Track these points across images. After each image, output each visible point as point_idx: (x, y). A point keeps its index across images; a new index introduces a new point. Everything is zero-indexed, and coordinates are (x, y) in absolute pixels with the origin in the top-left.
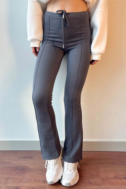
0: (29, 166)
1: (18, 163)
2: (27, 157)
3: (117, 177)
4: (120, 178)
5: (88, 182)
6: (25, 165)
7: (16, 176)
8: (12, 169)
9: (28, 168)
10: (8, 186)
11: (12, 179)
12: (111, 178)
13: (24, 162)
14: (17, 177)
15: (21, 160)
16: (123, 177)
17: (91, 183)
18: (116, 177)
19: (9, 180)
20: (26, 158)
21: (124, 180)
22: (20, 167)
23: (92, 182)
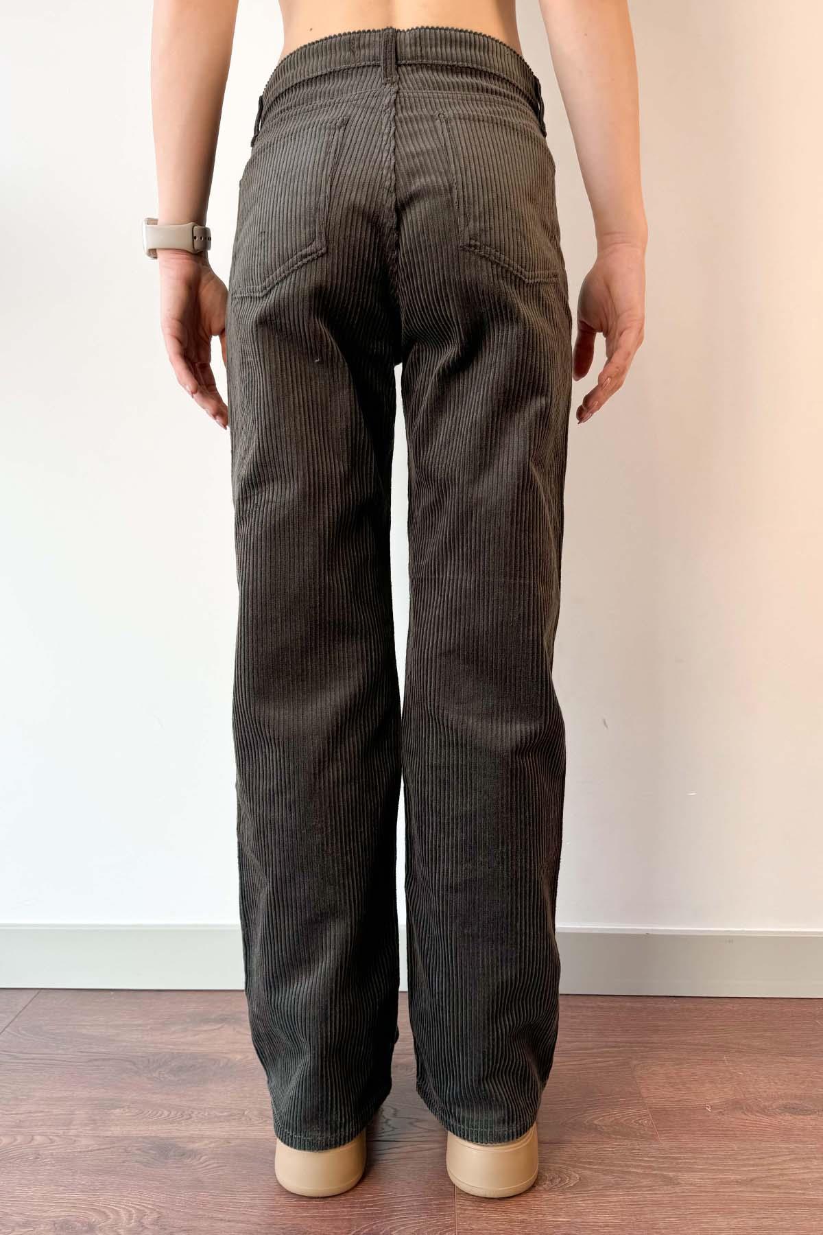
0: (230, 1056)
1: (162, 1043)
2: (213, 1017)
3: (748, 1105)
4: (764, 1109)
7: (154, 1093)
9: (221, 1065)
11: (129, 1107)
13: (198, 1037)
14: (159, 1098)
15: (177, 1028)
16: (781, 1102)
17: (594, 1128)
18: (736, 1105)
19: (118, 1110)
20: (207, 1021)
22: (175, 1056)
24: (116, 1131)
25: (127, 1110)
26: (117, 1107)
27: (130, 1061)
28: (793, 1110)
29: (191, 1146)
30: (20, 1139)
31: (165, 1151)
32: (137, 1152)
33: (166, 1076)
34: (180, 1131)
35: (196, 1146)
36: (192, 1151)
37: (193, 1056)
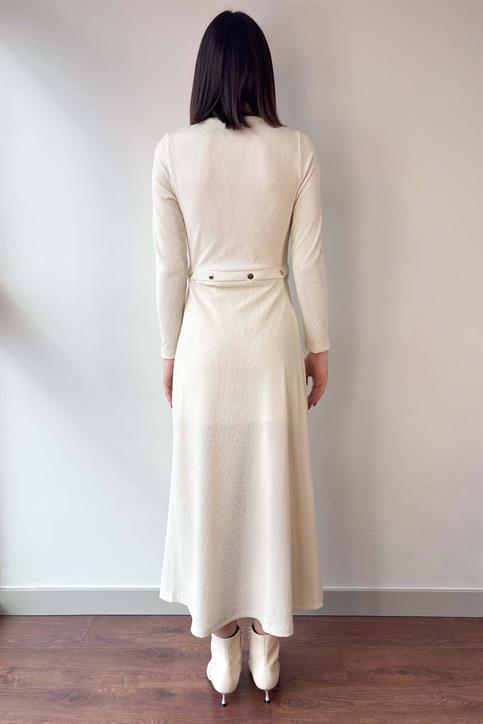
0: (180, 649)
1: (152, 643)
2: (171, 629)
3: (385, 670)
4: (390, 672)
5: (318, 679)
6: (170, 646)
7: (154, 668)
9: (179, 653)
10: (139, 687)
12: (371, 672)
13: (166, 639)
14: (155, 670)
15: (156, 635)
16: (397, 669)
20: (169, 632)
21: (399, 675)
22: (158, 649)
23: (326, 678)
24: (142, 685)
25: (144, 676)
26: (140, 675)
27: (141, 652)
28: (401, 672)
29: (173, 692)
30: (105, 689)
31: (162, 694)
32: (151, 695)
33: (156, 659)
34: (167, 685)
37: (167, 649)
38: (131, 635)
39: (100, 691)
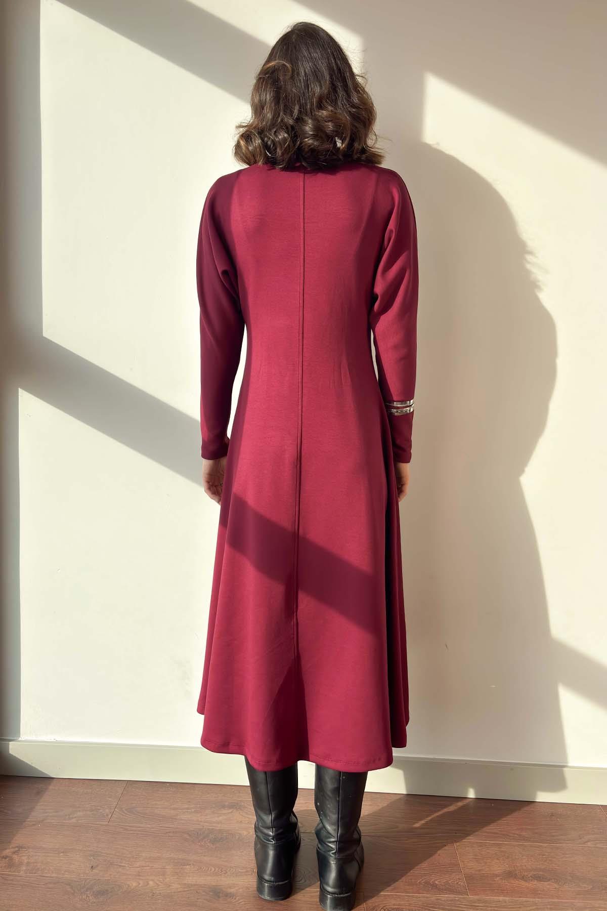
0: (239, 832)
1: (201, 822)
2: (227, 804)
3: (516, 874)
4: (523, 877)
5: (426, 883)
6: (225, 827)
7: (205, 856)
8: (186, 836)
9: (237, 837)
10: (186, 882)
11: (193, 864)
12: (497, 876)
13: (221, 818)
14: (208, 859)
15: (209, 811)
16: (532, 873)
17: (434, 886)
18: (510, 875)
19: (188, 866)
20: (224, 807)
21: (536, 882)
22: (211, 831)
23: (436, 882)
24: (191, 880)
25: (192, 867)
26: (188, 865)
27: (188, 834)
28: (539, 878)
29: (230, 890)
30: (141, 882)
31: (217, 893)
32: (204, 893)
33: (209, 844)
34: (222, 881)
35: (232, 890)
36: (231, 893)
37: (220, 831)
38: (174, 809)
39: (134, 884)
